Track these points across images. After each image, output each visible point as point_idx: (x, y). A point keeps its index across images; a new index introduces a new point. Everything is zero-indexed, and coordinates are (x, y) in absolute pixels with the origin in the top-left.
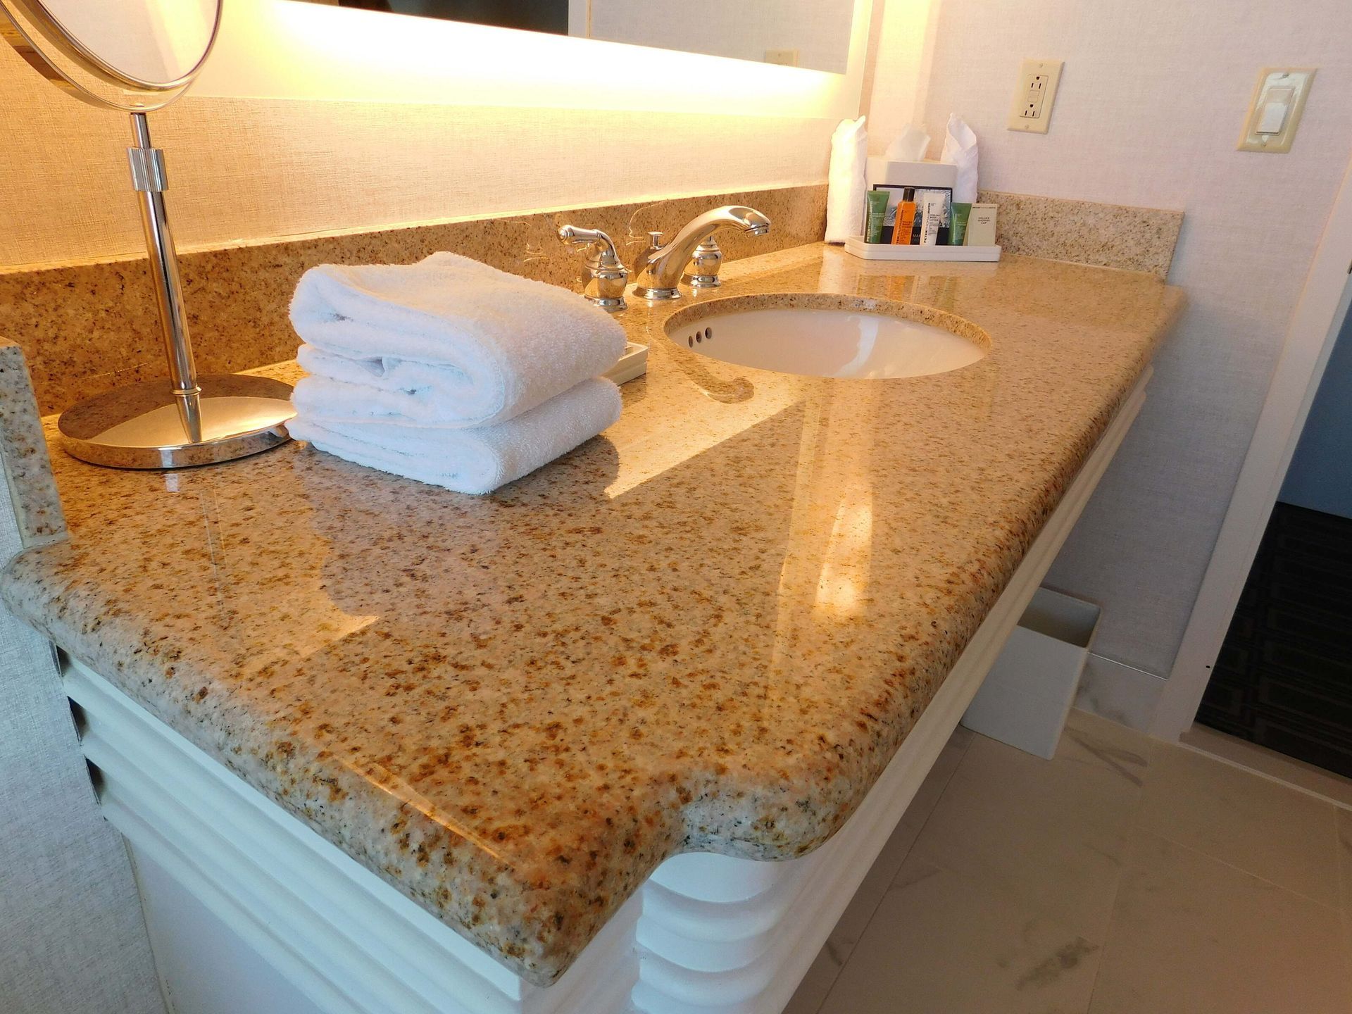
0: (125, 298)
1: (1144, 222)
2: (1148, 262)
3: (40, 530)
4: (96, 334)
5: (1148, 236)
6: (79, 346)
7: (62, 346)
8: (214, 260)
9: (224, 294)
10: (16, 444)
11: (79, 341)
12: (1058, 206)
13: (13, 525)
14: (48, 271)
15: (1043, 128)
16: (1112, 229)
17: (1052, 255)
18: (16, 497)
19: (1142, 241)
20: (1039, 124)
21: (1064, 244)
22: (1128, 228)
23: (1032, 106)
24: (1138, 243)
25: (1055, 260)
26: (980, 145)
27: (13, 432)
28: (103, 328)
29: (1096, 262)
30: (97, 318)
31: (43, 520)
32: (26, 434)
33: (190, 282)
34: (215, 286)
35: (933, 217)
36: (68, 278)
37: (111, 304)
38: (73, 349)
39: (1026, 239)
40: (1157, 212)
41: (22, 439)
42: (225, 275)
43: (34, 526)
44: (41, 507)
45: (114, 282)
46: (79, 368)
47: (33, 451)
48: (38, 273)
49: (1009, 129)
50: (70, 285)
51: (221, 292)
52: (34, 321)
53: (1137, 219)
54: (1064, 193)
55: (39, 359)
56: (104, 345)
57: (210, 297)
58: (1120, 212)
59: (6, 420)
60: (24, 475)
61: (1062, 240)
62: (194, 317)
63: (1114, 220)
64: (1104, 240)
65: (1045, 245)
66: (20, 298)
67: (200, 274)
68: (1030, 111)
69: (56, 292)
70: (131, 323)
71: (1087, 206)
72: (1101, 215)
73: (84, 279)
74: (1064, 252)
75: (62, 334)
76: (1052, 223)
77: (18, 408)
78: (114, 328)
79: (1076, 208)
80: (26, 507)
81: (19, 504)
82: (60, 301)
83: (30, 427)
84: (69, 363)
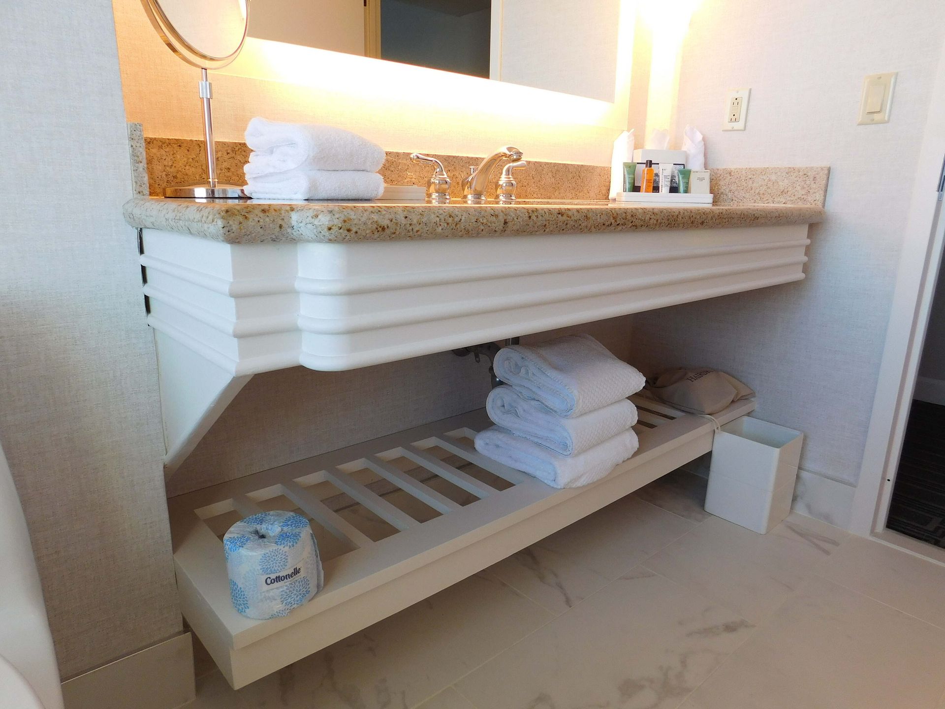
0: (200, 155)
1: (805, 174)
2: (810, 199)
3: (139, 193)
4: (187, 167)
5: (808, 182)
6: (180, 171)
7: (173, 170)
8: (240, 147)
9: (242, 161)
10: (136, 158)
11: (180, 169)
12: (754, 171)
13: (131, 188)
14: (172, 139)
15: (742, 127)
16: (786, 181)
17: (753, 201)
18: (133, 178)
19: (805, 186)
20: (740, 125)
21: (759, 194)
22: (796, 179)
23: (734, 115)
24: (803, 188)
25: (754, 204)
26: (704, 139)
27: (135, 153)
28: (190, 165)
29: (779, 203)
30: (189, 161)
31: (141, 189)
32: (140, 156)
33: (228, 153)
34: (239, 157)
35: (665, 177)
36: (179, 143)
37: (195, 157)
38: (178, 172)
39: (736, 193)
40: (812, 168)
41: (138, 157)
42: (243, 153)
43: (138, 190)
44: (141, 184)
45: (197, 147)
46: (178, 180)
47: (141, 162)
48: (168, 139)
49: (723, 131)
50: (180, 146)
51: (241, 160)
52: (164, 158)
53: (800, 173)
54: (757, 164)
55: (164, 173)
56: (190, 173)
57: (236, 162)
58: (790, 170)
59: (134, 148)
60: (137, 170)
61: (757, 191)
62: (228, 168)
63: (787, 175)
64: (782, 188)
65: (747, 195)
66: (161, 147)
67: (233, 151)
68: (734, 118)
69: (174, 148)
70: (202, 166)
71: (770, 169)
72: (779, 174)
73: (185, 145)
74: (759, 198)
75: (174, 165)
76: (751, 182)
77: (138, 145)
78: (194, 166)
79: (764, 171)
80: (136, 182)
81: (134, 181)
82: (175, 151)
83: (141, 153)
84: (175, 177)
